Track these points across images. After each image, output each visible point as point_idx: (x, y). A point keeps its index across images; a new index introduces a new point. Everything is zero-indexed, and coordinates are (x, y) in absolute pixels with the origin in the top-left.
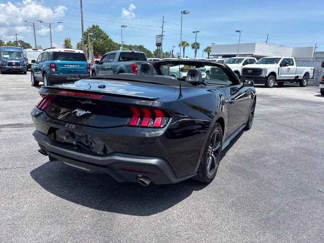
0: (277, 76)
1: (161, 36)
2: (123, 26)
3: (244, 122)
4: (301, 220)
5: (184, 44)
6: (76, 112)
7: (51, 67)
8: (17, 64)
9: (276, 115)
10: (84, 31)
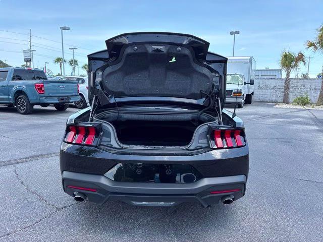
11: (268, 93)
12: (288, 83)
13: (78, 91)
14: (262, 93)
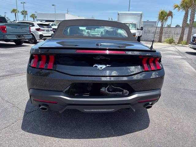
5: (15, 11)
11: (150, 36)
12: (162, 30)
13: (30, 31)
14: (146, 36)
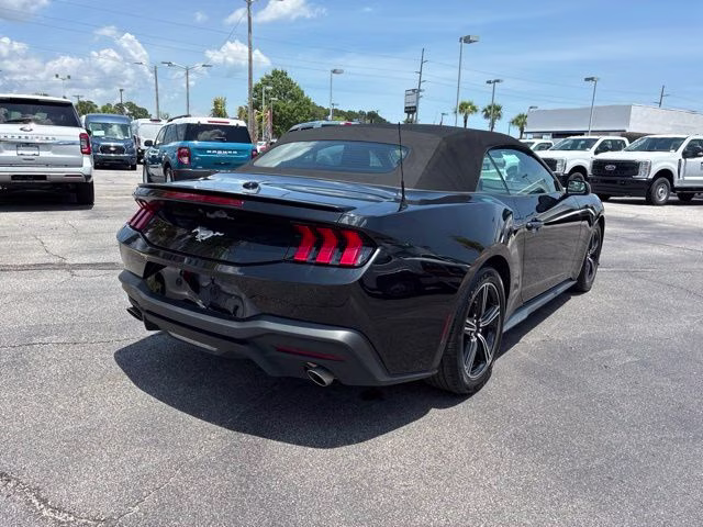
0: (676, 179)
1: (417, 91)
2: (334, 72)
3: (571, 276)
4: (661, 479)
5: (465, 108)
6: (197, 233)
7: (181, 155)
8: (119, 150)
9: (657, 264)
10: (254, 83)
